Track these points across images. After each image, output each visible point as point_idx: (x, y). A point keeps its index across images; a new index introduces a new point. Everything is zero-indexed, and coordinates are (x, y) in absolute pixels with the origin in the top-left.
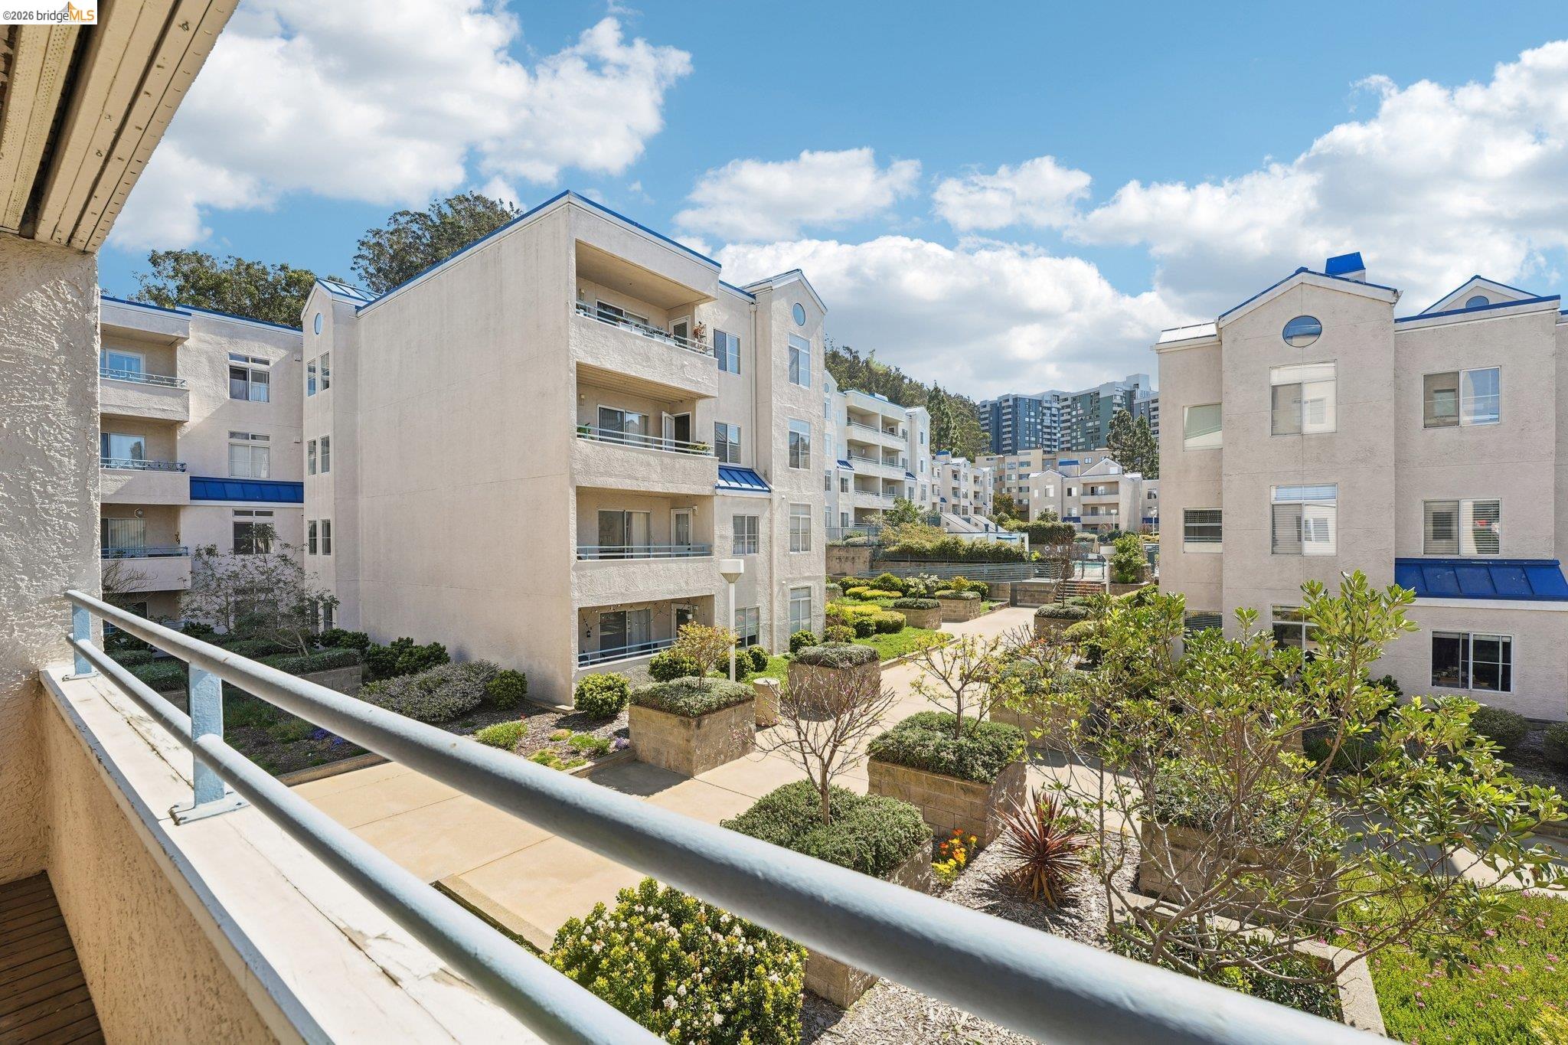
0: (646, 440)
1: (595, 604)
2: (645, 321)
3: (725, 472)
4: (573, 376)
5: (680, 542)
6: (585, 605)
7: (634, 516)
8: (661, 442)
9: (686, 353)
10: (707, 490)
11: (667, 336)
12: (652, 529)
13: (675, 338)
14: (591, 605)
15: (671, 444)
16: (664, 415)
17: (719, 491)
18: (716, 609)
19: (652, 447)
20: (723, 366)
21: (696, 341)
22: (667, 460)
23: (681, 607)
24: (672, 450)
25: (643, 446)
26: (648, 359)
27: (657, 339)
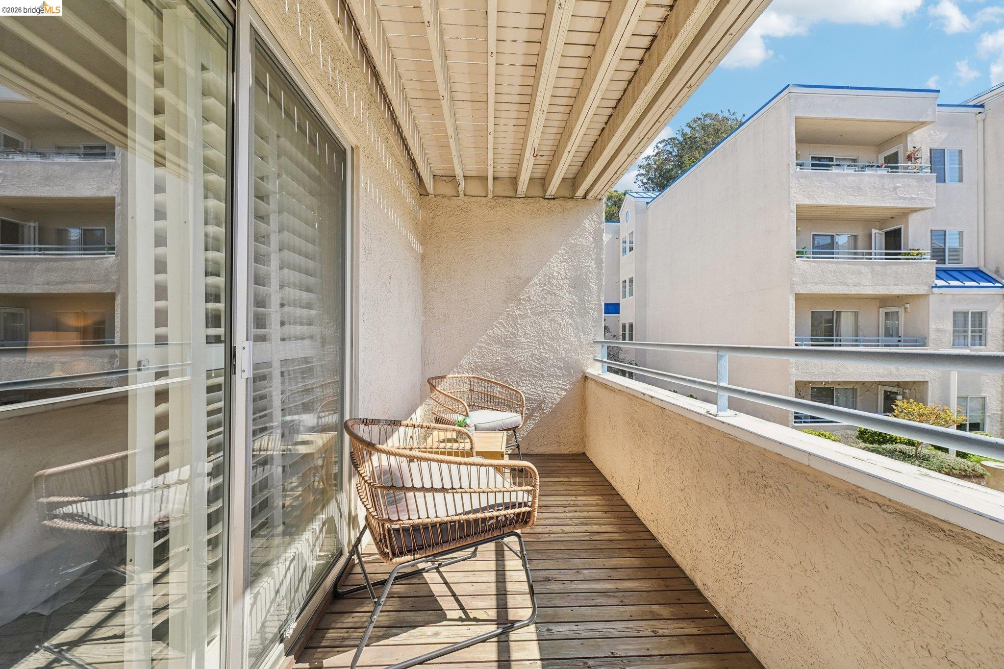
0: (855, 254)
1: (809, 379)
2: (854, 160)
3: (944, 273)
4: (794, 216)
5: (888, 333)
6: (801, 379)
7: (843, 315)
8: (870, 254)
9: (898, 176)
10: (922, 290)
11: (878, 167)
12: (860, 324)
13: (885, 167)
14: (805, 380)
15: (881, 254)
16: (874, 231)
17: (935, 290)
18: (930, 394)
19: (862, 258)
20: (941, 179)
21: (910, 164)
22: (878, 268)
23: (889, 389)
24: (882, 259)
25: (852, 258)
26: (859, 189)
27: (868, 172)
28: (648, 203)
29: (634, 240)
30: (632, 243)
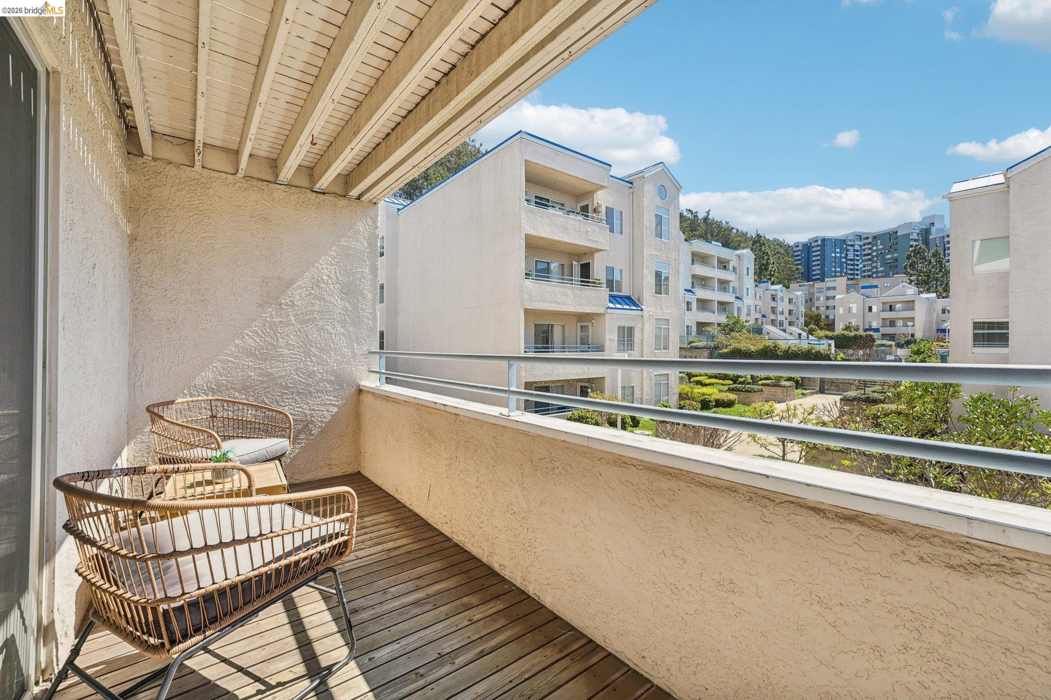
0: (563, 279)
1: (534, 380)
2: (563, 205)
3: (613, 298)
4: (523, 242)
5: (583, 343)
6: (528, 381)
7: (555, 327)
8: (572, 280)
9: (589, 223)
10: (601, 310)
11: (577, 213)
12: (566, 334)
13: (582, 214)
14: (531, 381)
15: (578, 281)
16: (574, 263)
17: (609, 310)
18: (606, 386)
19: (568, 283)
20: (612, 230)
21: (595, 215)
22: (577, 292)
23: (583, 384)
24: (578, 285)
25: (560, 283)
26: (566, 229)
27: (572, 216)
28: (399, 210)
29: (385, 246)
30: (383, 248)
